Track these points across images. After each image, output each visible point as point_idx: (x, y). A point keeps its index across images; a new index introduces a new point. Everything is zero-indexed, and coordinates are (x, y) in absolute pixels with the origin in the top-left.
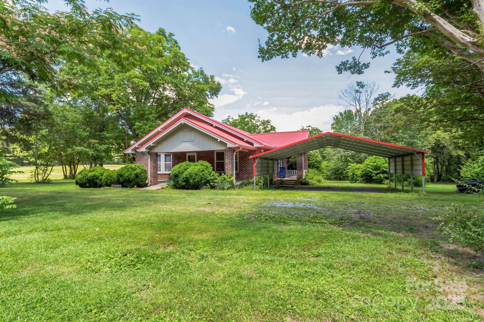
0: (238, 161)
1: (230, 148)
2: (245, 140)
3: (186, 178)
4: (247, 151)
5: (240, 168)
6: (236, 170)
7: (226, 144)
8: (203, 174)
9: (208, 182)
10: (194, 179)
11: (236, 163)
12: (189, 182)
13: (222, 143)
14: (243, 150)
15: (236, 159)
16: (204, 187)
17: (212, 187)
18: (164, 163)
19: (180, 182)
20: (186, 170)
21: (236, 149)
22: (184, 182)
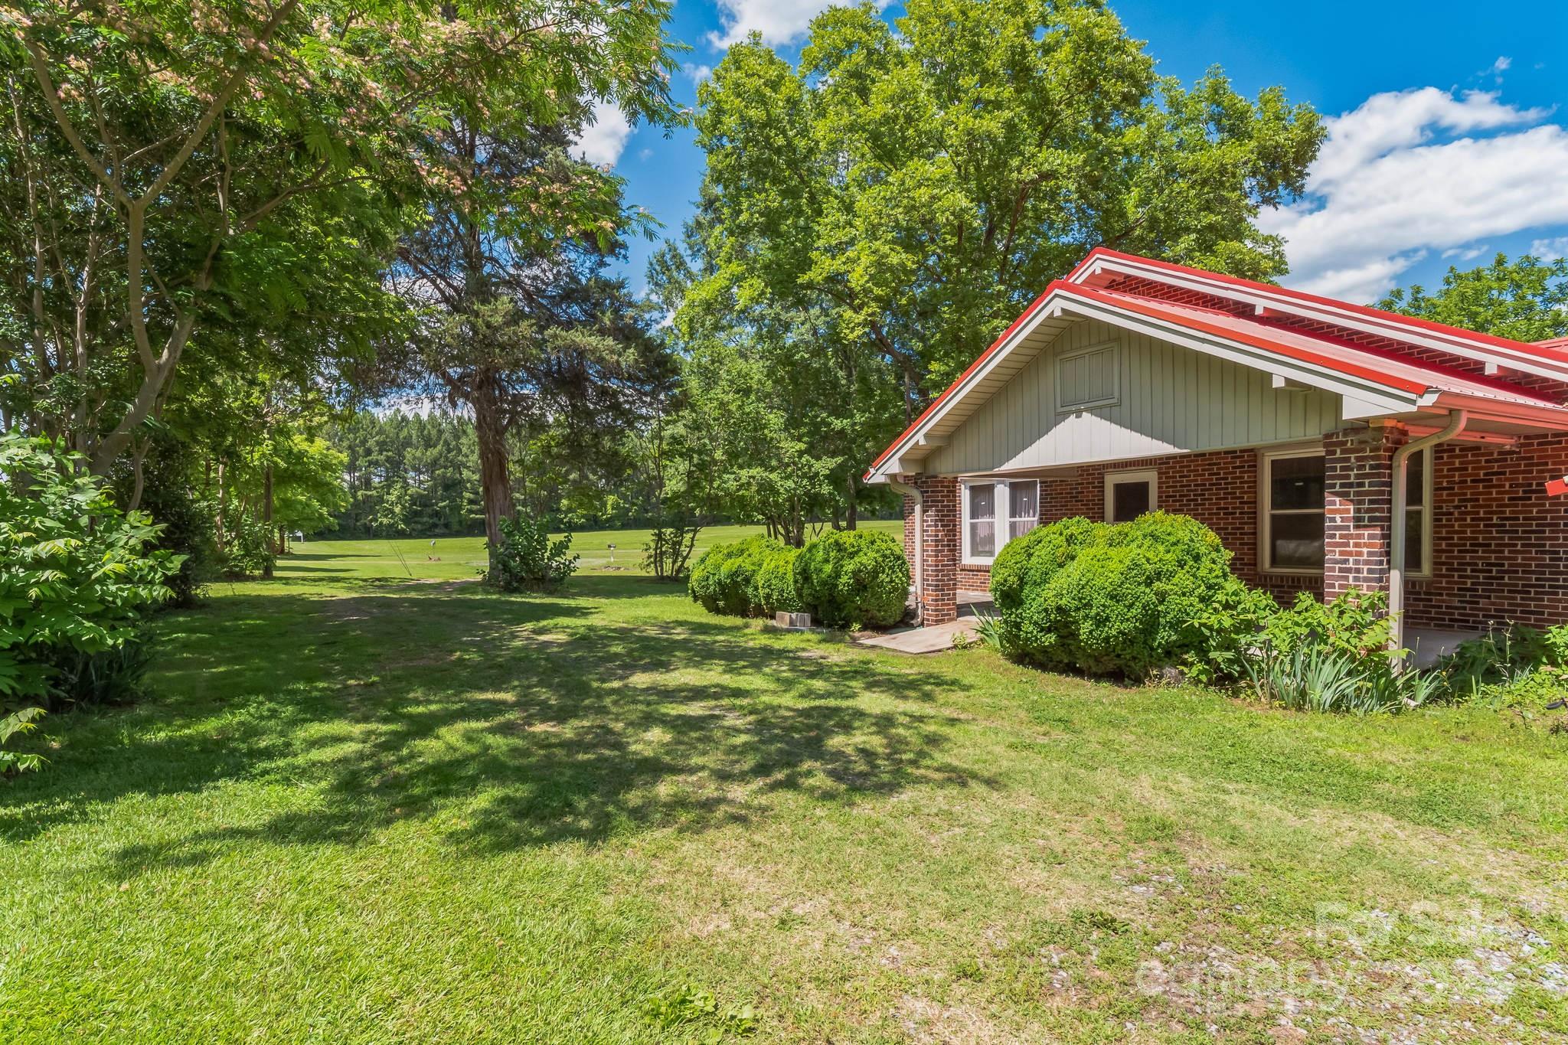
0: (1427, 509)
1: (1360, 427)
2: (1490, 370)
3: (1059, 609)
4: (1508, 443)
5: (1437, 551)
6: (1413, 560)
7: (1337, 399)
8: (1162, 597)
9: (1194, 641)
10: (1101, 621)
11: (1413, 521)
12: (1074, 635)
13: (1300, 396)
14: (1473, 438)
15: (1414, 495)
16: (1170, 672)
17: (1225, 680)
18: (1008, 520)
19: (1027, 627)
20: (1061, 565)
21: (1414, 431)
22: (1049, 630)
